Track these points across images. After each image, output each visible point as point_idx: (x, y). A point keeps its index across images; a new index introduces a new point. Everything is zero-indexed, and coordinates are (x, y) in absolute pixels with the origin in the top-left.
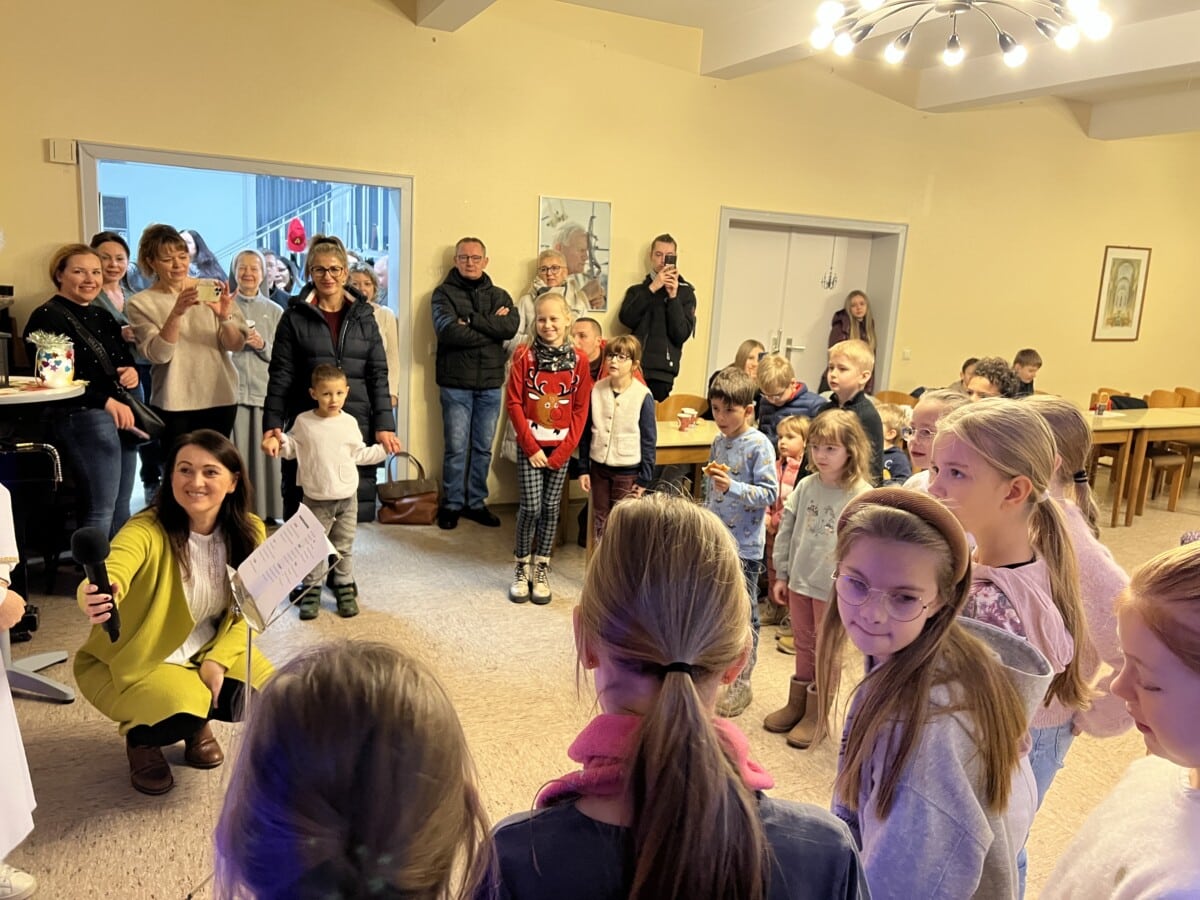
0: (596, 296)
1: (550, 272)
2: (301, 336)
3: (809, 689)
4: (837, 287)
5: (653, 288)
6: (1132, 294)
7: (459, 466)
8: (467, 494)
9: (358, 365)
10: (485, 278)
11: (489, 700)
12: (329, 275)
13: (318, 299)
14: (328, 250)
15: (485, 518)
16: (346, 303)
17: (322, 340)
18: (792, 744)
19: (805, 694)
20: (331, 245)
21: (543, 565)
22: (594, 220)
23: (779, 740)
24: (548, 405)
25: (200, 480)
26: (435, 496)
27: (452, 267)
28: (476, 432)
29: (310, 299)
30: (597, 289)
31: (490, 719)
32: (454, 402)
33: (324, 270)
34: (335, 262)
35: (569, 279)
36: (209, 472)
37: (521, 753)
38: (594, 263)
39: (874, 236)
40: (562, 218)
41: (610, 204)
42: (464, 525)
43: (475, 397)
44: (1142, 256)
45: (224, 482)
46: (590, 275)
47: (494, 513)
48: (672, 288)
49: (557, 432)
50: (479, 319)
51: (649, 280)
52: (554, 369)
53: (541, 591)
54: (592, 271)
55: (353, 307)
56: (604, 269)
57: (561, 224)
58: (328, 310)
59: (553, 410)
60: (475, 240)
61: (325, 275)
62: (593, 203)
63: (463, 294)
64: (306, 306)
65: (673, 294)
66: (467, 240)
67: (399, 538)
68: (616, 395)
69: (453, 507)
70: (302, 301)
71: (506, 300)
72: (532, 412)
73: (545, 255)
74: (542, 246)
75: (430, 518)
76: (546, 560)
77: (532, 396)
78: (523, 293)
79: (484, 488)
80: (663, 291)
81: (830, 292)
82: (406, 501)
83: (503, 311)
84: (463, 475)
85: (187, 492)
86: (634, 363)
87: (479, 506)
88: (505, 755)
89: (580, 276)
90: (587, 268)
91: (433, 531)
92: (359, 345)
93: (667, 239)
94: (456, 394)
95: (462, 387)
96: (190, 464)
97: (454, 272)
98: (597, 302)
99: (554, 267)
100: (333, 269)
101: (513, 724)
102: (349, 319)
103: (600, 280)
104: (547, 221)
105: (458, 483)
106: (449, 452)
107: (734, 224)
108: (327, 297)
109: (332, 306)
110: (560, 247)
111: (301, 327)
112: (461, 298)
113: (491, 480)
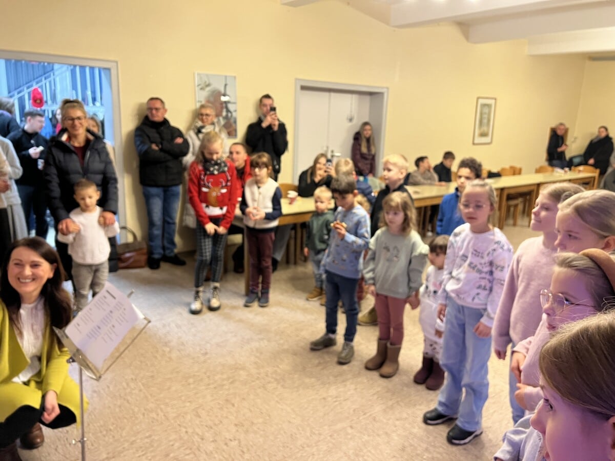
0: (231, 129)
1: (204, 117)
2: (60, 161)
3: (389, 345)
4: (355, 121)
5: (264, 125)
6: (489, 120)
7: (157, 232)
8: (164, 248)
9: (99, 177)
10: (165, 122)
11: (208, 374)
12: (77, 122)
13: (69, 138)
14: (74, 107)
15: (177, 261)
16: (88, 141)
17: (74, 163)
18: (383, 376)
19: (386, 347)
20: (75, 104)
21: (215, 288)
22: (228, 87)
23: (375, 375)
24: (214, 194)
25: (28, 271)
26: (145, 251)
27: (145, 115)
28: (167, 211)
29: (64, 138)
30: (231, 125)
31: (212, 386)
32: (153, 196)
33: (73, 119)
34: (78, 113)
35: (215, 120)
36: (35, 265)
37: (236, 405)
38: (228, 111)
39: (371, 94)
40: (208, 85)
41: (235, 77)
42: (164, 266)
43: (165, 192)
44: (492, 102)
45: (46, 270)
46: (226, 118)
47: (182, 258)
48: (274, 125)
49: (221, 209)
50: (166, 145)
51: (260, 121)
52: (216, 172)
53: (215, 303)
54: (227, 115)
55: (92, 143)
56: (234, 114)
57: (208, 89)
58: (76, 145)
59: (217, 197)
60: (157, 99)
61: (74, 122)
62: (226, 77)
63: (154, 130)
64: (62, 143)
65: (276, 128)
66: (152, 99)
67: (127, 278)
68: (259, 188)
69: (156, 256)
70: (59, 139)
71: (180, 134)
72: (205, 199)
73: (202, 107)
74: (199, 101)
75: (143, 264)
76: (217, 285)
77: (204, 190)
78: (189, 129)
79: (173, 243)
80: (270, 127)
81: (350, 124)
82: (128, 255)
83: (179, 140)
84: (160, 237)
85: (19, 279)
86: (268, 169)
87: (172, 255)
88: (227, 408)
89: (221, 119)
90: (224, 114)
91: (146, 272)
92: (97, 165)
93: (268, 96)
94: (153, 190)
95: (157, 186)
96: (21, 261)
97: (147, 118)
98: (232, 133)
99: (207, 115)
100: (79, 118)
101: (227, 387)
102: (90, 150)
103: (232, 121)
104: (200, 87)
105: (158, 242)
106: (151, 224)
107: (304, 88)
108: (75, 136)
109: (79, 142)
110: (208, 101)
111: (59, 155)
112: (153, 133)
113: (177, 239)
